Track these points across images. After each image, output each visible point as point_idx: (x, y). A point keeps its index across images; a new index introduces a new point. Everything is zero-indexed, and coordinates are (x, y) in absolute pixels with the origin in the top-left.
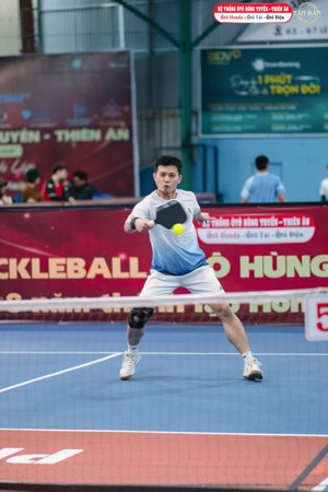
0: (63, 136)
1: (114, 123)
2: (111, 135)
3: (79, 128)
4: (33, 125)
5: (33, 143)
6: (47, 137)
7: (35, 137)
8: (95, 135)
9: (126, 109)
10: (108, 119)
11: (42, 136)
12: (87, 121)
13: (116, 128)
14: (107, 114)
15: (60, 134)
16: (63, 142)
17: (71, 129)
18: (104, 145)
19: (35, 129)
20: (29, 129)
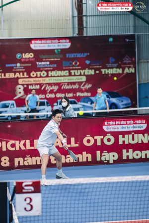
0: (105, 71)
1: (128, 66)
2: (127, 70)
3: (112, 68)
4: (91, 67)
5: (91, 75)
6: (97, 72)
7: (92, 72)
8: (120, 71)
9: (134, 59)
10: (125, 64)
11: (95, 72)
12: (116, 65)
13: (129, 68)
14: (125, 62)
15: (103, 71)
16: (105, 74)
17: (108, 68)
18: (124, 75)
19: (91, 69)
20: (89, 69)
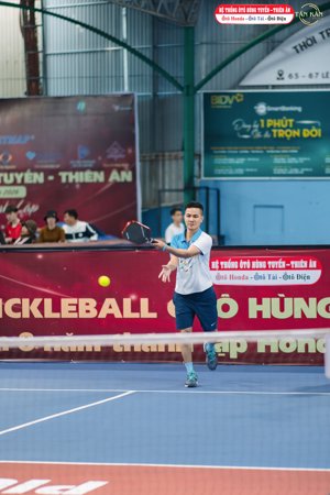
0: (67, 177)
1: (118, 165)
2: (114, 176)
3: (83, 169)
4: (37, 167)
5: (38, 184)
6: (51, 178)
7: (39, 178)
8: (99, 177)
9: (130, 151)
10: (112, 161)
11: (46, 177)
12: (91, 163)
13: (120, 170)
14: (110, 156)
15: (63, 175)
16: (67, 183)
17: (74, 170)
18: (108, 186)
19: (39, 171)
20: (33, 170)
